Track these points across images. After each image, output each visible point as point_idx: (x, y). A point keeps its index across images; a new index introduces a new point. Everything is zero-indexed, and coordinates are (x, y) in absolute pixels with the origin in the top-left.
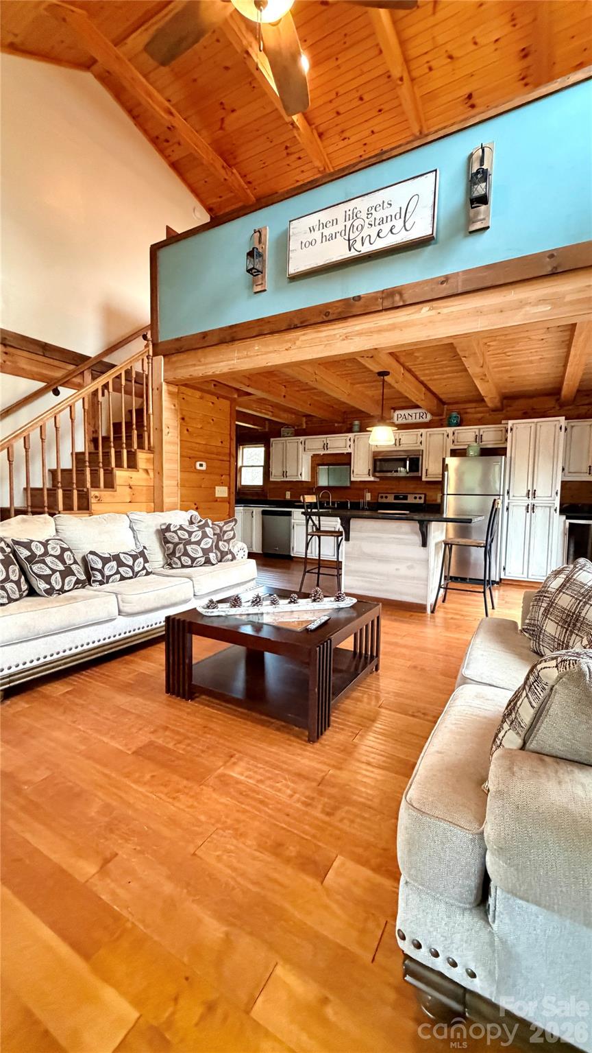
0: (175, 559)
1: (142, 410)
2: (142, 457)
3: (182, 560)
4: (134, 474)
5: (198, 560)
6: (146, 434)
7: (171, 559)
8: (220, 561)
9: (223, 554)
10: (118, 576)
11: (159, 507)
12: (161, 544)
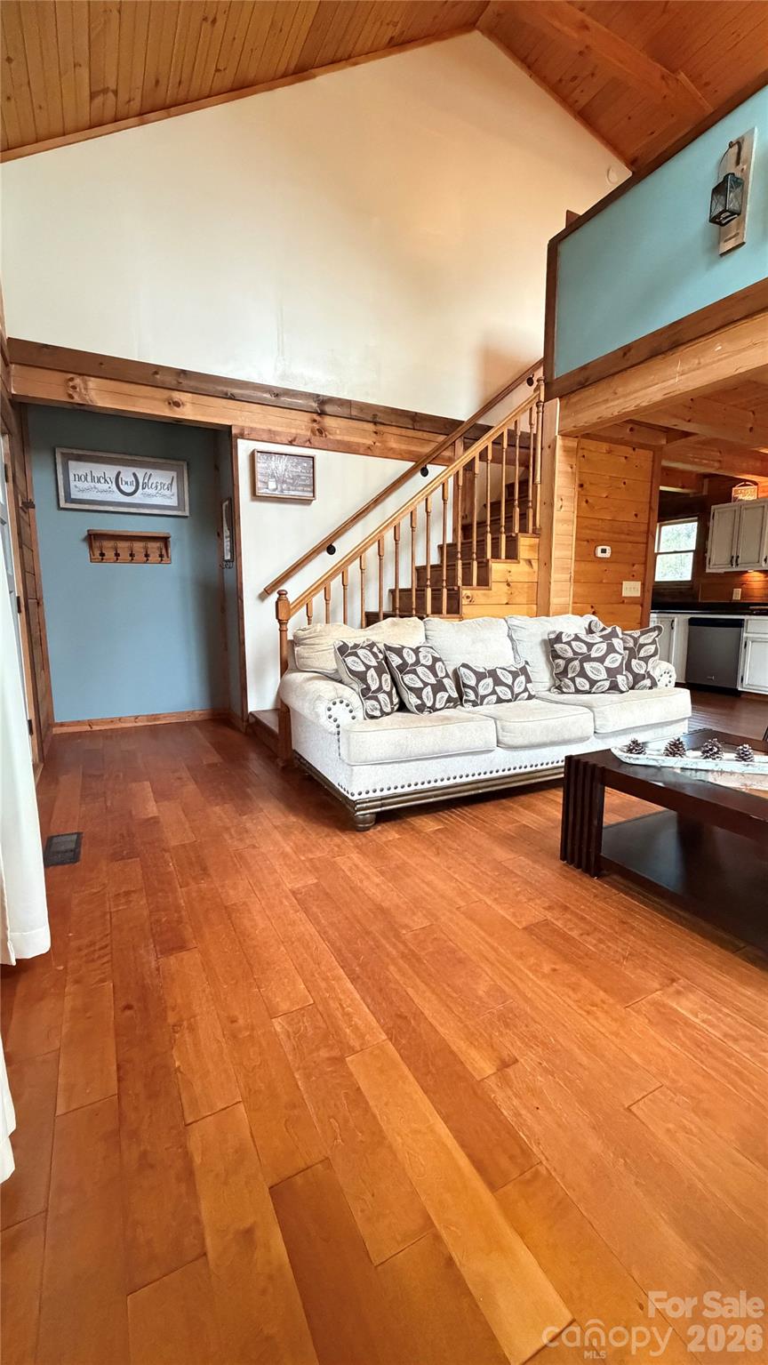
0: (567, 680)
1: (527, 481)
2: (525, 543)
3: (577, 682)
4: (513, 567)
5: (599, 684)
6: (531, 511)
7: (560, 678)
8: (632, 688)
9: (637, 678)
10: (494, 698)
11: (544, 610)
12: (548, 659)
